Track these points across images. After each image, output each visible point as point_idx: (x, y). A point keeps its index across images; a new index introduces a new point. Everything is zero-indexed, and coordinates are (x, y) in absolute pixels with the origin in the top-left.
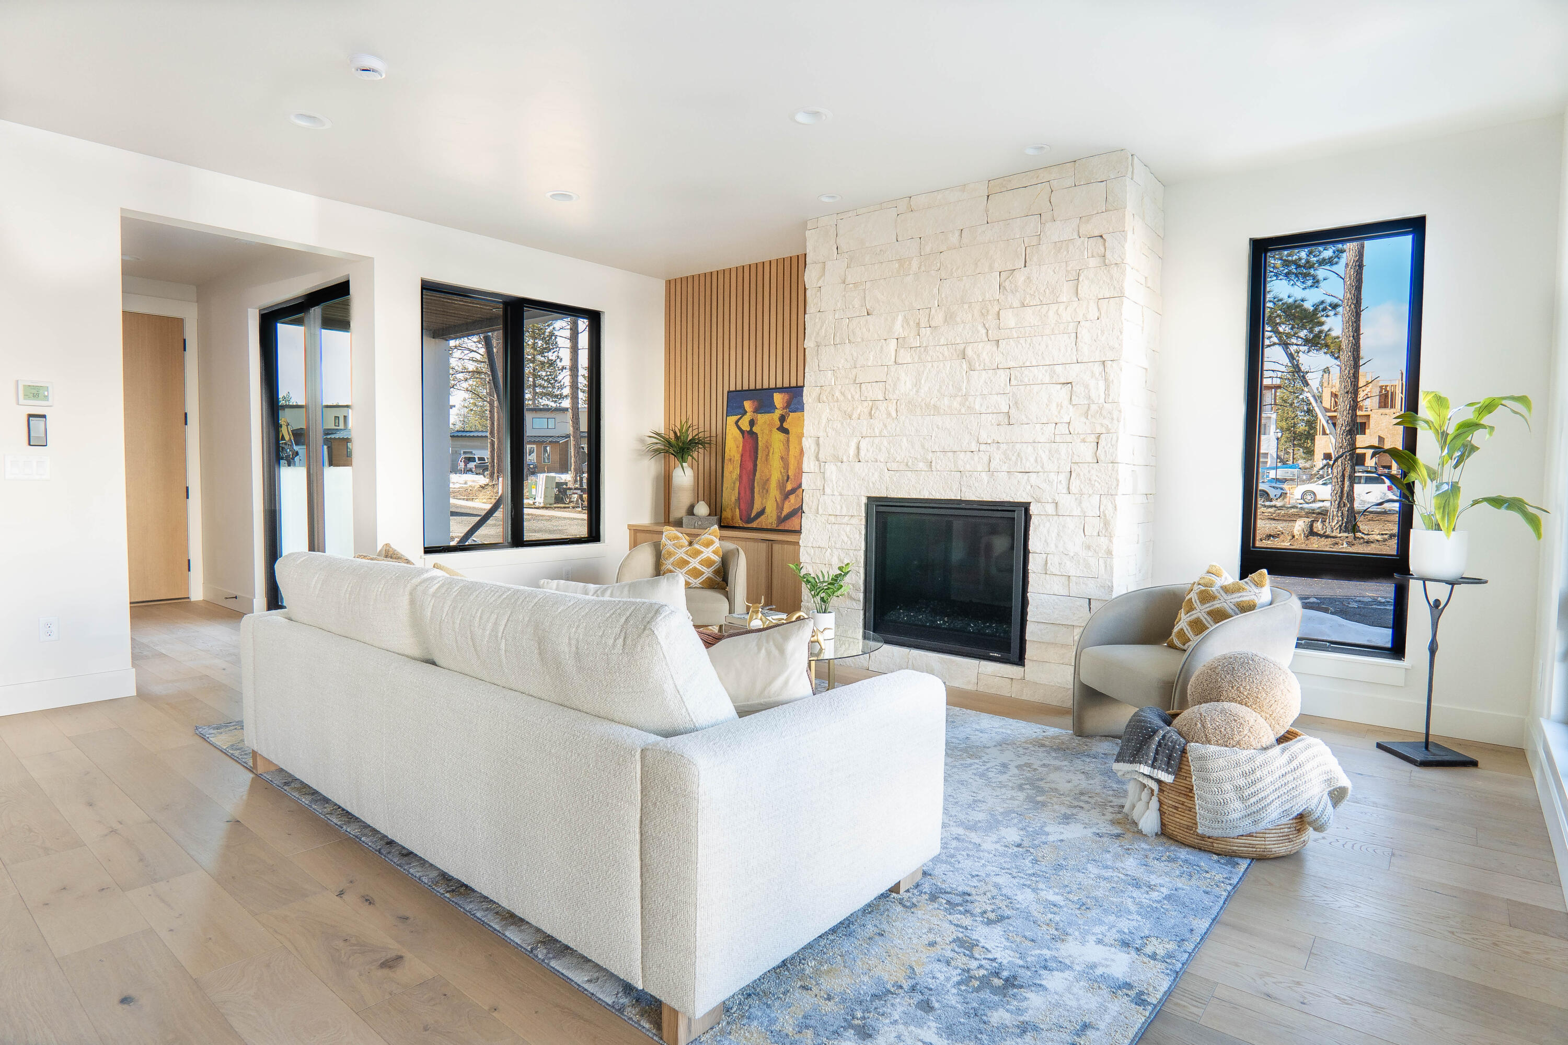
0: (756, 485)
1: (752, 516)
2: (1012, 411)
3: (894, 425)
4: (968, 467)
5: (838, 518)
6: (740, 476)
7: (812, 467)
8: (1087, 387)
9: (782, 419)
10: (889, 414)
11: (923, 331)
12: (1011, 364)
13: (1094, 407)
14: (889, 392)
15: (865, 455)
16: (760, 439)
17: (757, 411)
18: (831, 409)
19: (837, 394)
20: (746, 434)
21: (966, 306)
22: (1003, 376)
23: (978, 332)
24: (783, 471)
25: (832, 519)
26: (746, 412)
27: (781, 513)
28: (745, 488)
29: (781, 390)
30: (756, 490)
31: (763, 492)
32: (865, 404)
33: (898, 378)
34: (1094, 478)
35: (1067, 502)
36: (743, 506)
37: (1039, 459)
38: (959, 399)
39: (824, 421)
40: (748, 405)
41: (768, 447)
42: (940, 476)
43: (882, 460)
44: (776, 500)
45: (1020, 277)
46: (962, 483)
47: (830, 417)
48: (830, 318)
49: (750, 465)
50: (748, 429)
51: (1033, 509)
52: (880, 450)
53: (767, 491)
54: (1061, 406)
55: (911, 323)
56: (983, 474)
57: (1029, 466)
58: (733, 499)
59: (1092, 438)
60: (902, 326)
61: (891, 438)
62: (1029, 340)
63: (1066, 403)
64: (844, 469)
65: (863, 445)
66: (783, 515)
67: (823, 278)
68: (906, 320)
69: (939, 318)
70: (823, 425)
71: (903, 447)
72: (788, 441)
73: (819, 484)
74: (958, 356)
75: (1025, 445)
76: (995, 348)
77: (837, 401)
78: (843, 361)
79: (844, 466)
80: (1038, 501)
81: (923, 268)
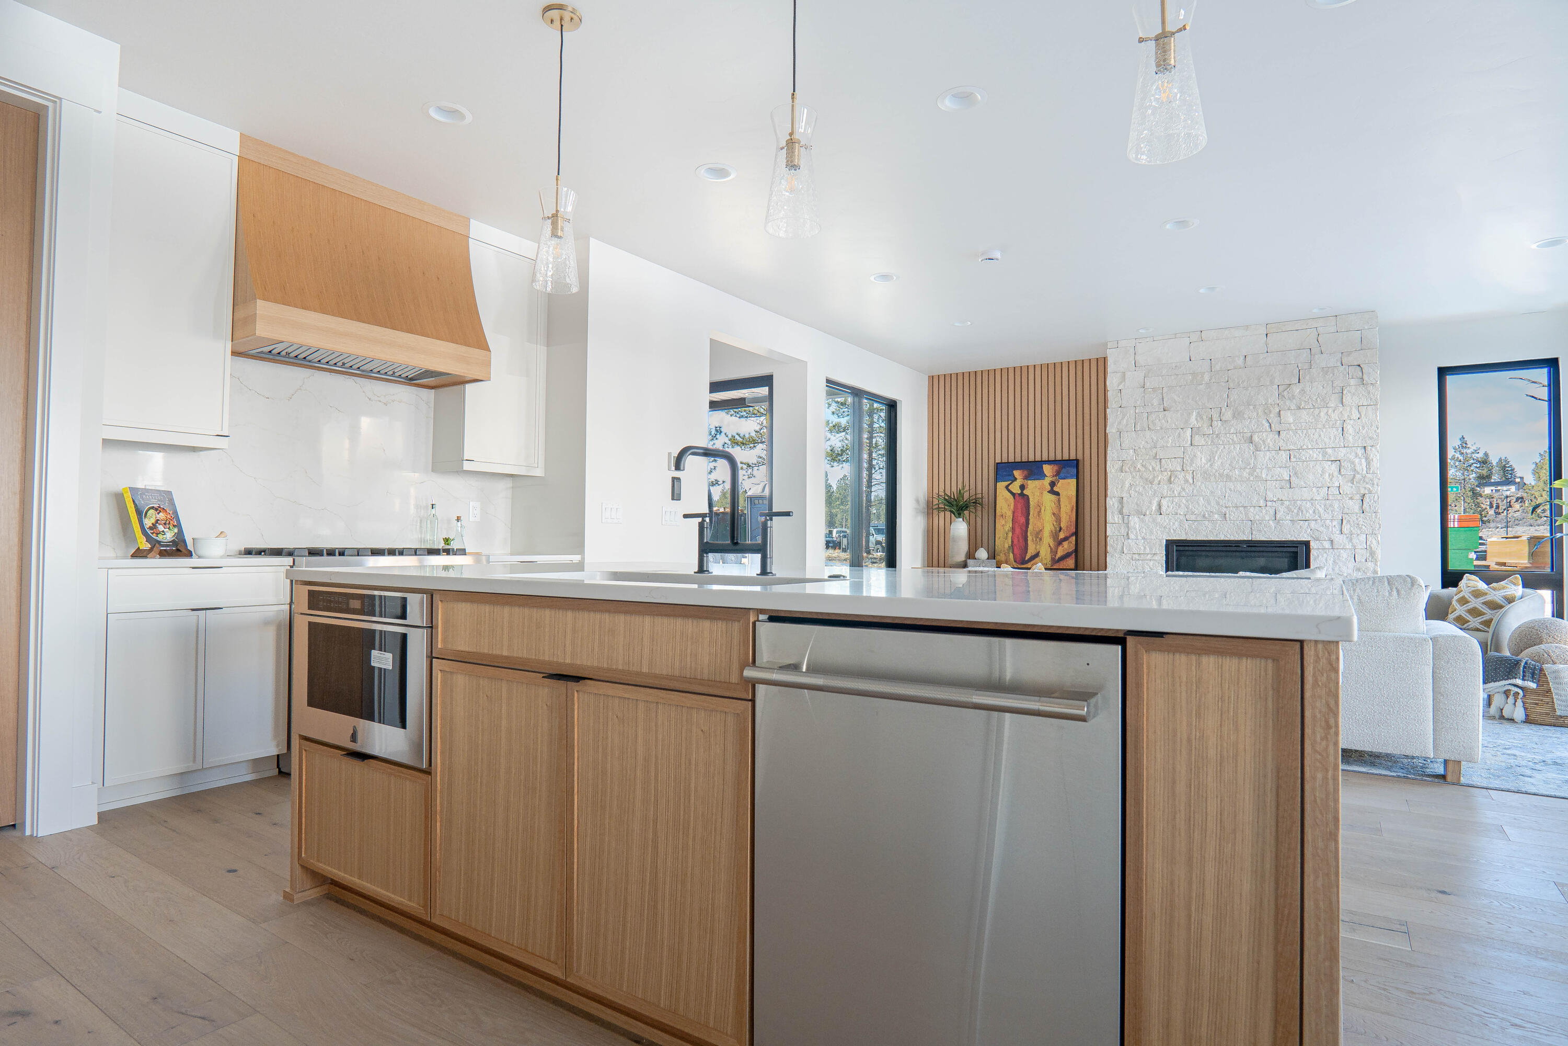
0: (1029, 534)
1: (1026, 559)
2: (1293, 479)
3: (1191, 489)
4: (1257, 517)
5: (1142, 556)
6: (1013, 529)
7: (1116, 519)
8: (1353, 463)
9: (1053, 484)
10: (1186, 481)
11: (1215, 423)
12: (1292, 447)
13: (1358, 476)
14: (1186, 465)
15: (1166, 510)
16: (1031, 500)
17: (1026, 478)
18: (1133, 477)
19: (1139, 466)
20: (1017, 496)
21: (1251, 407)
22: (1284, 455)
23: (1263, 425)
24: (1055, 523)
25: (1137, 557)
26: (1016, 479)
27: (1055, 556)
28: (1018, 538)
29: (1049, 462)
30: (1030, 538)
31: (1036, 540)
32: (1165, 473)
33: (1195, 456)
34: (1361, 523)
35: (1339, 539)
36: (1016, 551)
37: (1317, 511)
38: (1247, 470)
39: (1127, 485)
40: (1017, 473)
41: (1039, 506)
42: (1234, 524)
43: (1182, 513)
44: (1050, 546)
45: (1296, 390)
46: (1253, 528)
47: (1132, 483)
48: (1132, 412)
49: (1022, 520)
50: (1019, 492)
51: (1312, 544)
52: (1180, 506)
53: (1041, 539)
54: (1333, 476)
55: (1205, 417)
56: (1271, 522)
57: (1308, 516)
58: (1006, 546)
59: (1358, 497)
60: (1196, 419)
61: (1189, 498)
62: (1305, 432)
63: (1336, 474)
64: (1147, 520)
65: (1164, 503)
66: (1057, 558)
67: (1123, 383)
68: (1199, 416)
69: (1228, 415)
70: (1126, 489)
71: (1200, 504)
72: (1059, 501)
73: (1123, 531)
74: (1245, 441)
75: (1304, 502)
76: (1277, 436)
77: (1139, 471)
78: (1143, 443)
79: (1147, 518)
80: (1317, 539)
81: (1213, 380)
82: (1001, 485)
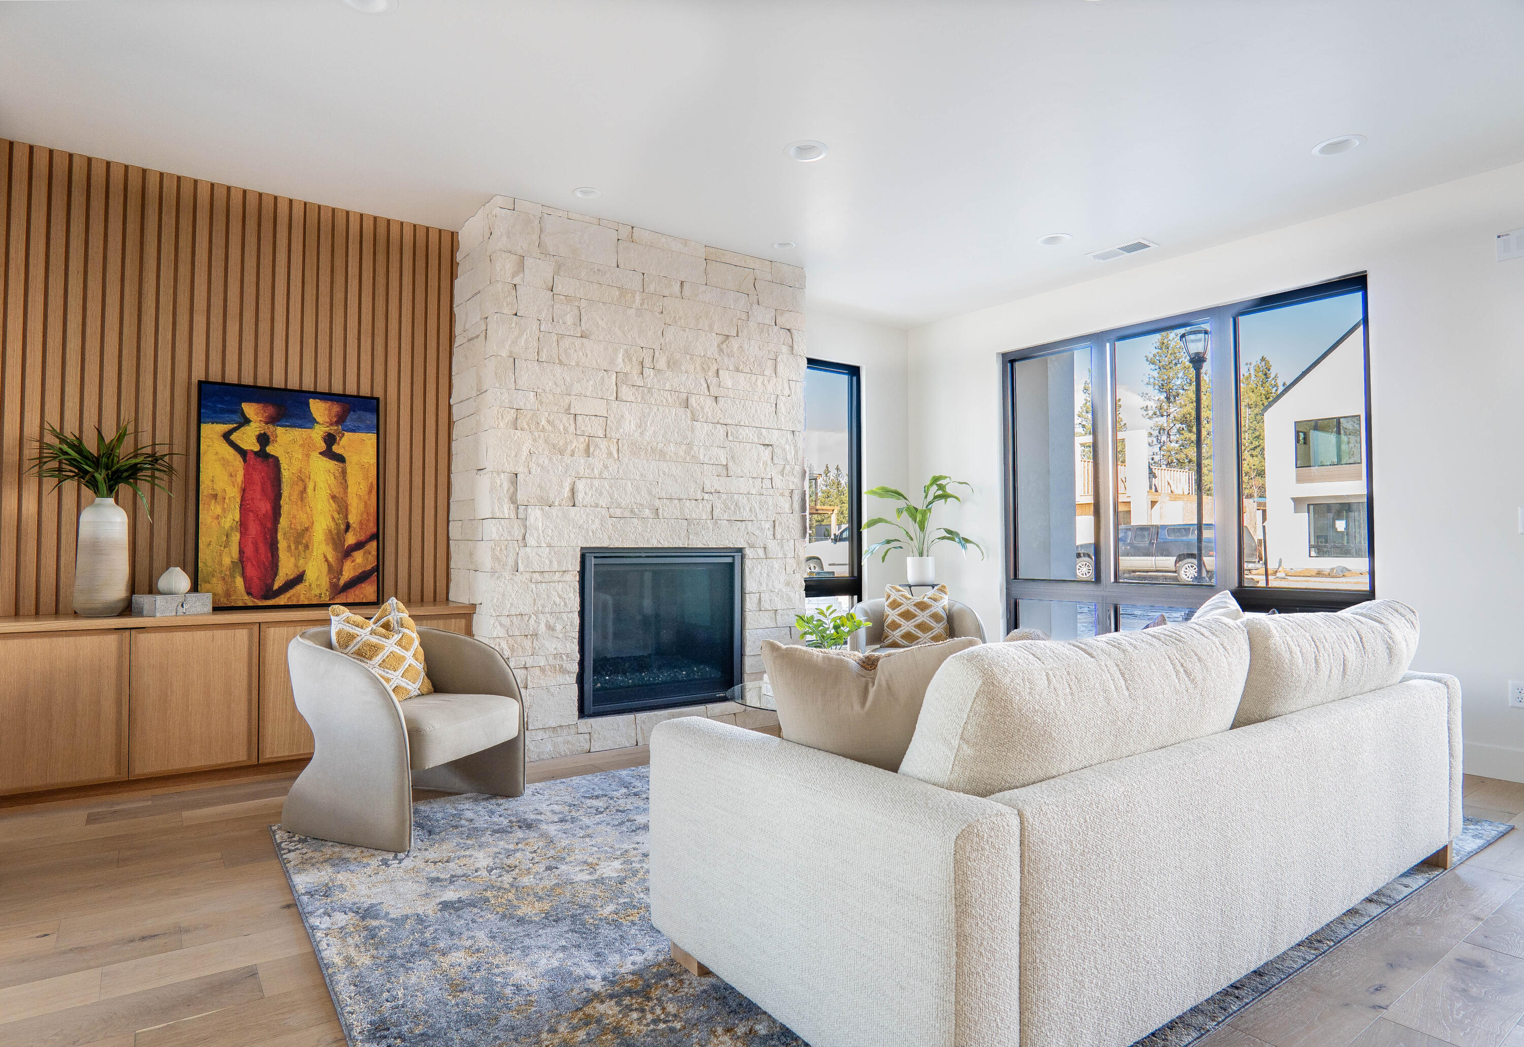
0: (280, 536)
1: (276, 587)
2: (730, 464)
3: (616, 467)
4: (694, 516)
5: (546, 575)
6: (243, 525)
7: (506, 511)
8: (784, 450)
9: (330, 440)
10: (610, 454)
11: (647, 372)
12: (729, 421)
13: (788, 467)
14: (611, 429)
15: (583, 498)
16: (284, 465)
17: (273, 420)
18: (535, 440)
19: (544, 422)
20: (250, 456)
21: (688, 357)
22: (721, 430)
23: (701, 385)
24: (336, 516)
25: (537, 576)
26: (247, 421)
27: (339, 579)
28: (255, 544)
29: (317, 395)
30: (282, 544)
31: (297, 548)
32: (582, 439)
33: (622, 416)
34: (791, 526)
35: (772, 545)
36: (251, 571)
37: (753, 509)
38: (684, 447)
39: (525, 452)
40: (249, 409)
41: (302, 480)
42: (668, 524)
43: (604, 506)
44: (327, 560)
45: (735, 344)
46: (689, 530)
47: (532, 449)
48: (534, 328)
49: (265, 507)
50: (256, 448)
51: (748, 552)
52: (601, 494)
53: (307, 547)
54: (766, 464)
55: (634, 359)
56: (708, 522)
57: (746, 515)
58: (227, 561)
59: (787, 493)
60: (623, 360)
61: (612, 481)
62: (743, 402)
63: (769, 461)
64: (554, 515)
65: (581, 486)
66: (342, 582)
67: (521, 275)
68: (628, 356)
69: (662, 364)
70: (523, 458)
71: (628, 492)
72: (344, 472)
73: (517, 533)
74: (680, 404)
75: (741, 496)
76: (714, 403)
77: (543, 430)
78: (550, 384)
79: (554, 511)
80: (752, 546)
81: (646, 306)
82: (212, 432)
